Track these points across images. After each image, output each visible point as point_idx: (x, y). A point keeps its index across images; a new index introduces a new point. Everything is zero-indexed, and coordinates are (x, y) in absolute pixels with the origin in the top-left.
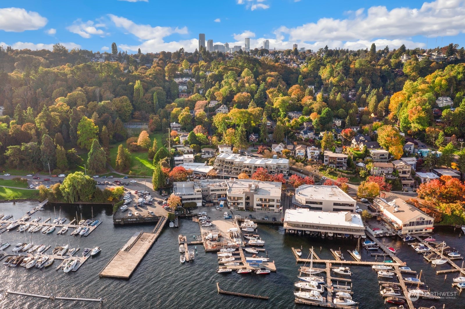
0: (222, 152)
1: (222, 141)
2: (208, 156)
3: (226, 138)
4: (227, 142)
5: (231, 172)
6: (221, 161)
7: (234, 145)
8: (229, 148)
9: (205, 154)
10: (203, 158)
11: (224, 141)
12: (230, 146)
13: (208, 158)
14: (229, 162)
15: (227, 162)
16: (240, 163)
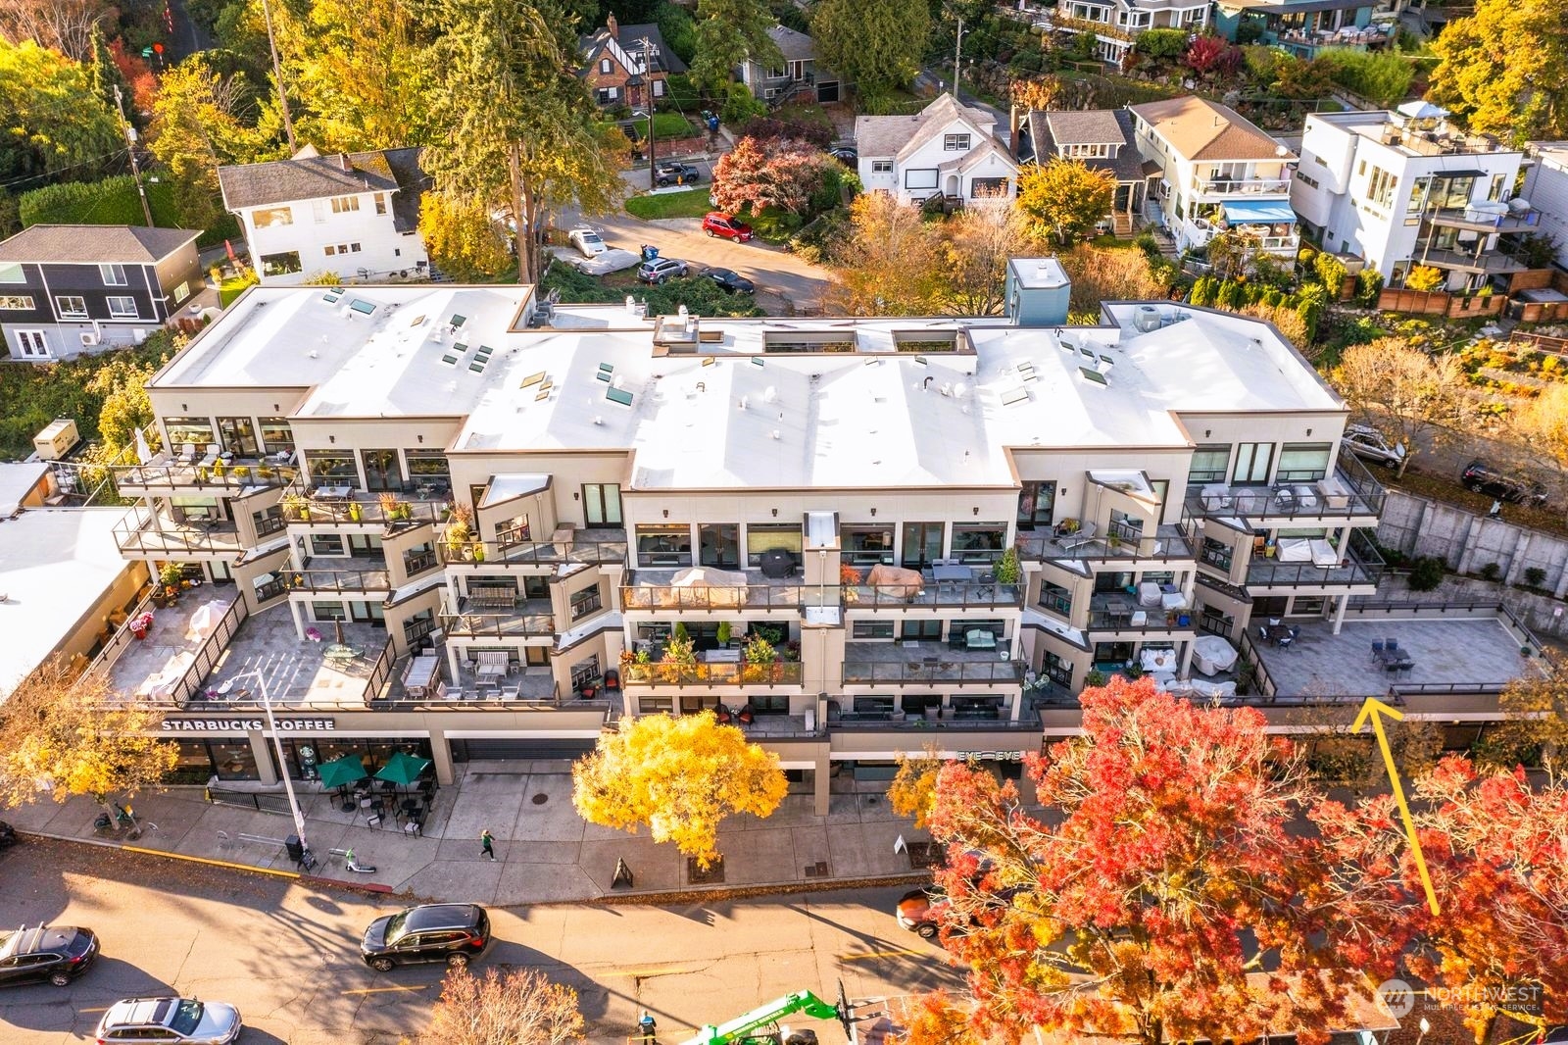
0: (287, 262)
1: (271, 119)
2: (94, 335)
3: (312, 70)
4: (336, 128)
5: (422, 635)
6: (238, 442)
7: (427, 160)
8: (367, 199)
9: (43, 315)
10: (24, 370)
11: (296, 108)
12: (380, 167)
13: (92, 361)
14: (381, 463)
15: (332, 469)
16: (571, 474)
